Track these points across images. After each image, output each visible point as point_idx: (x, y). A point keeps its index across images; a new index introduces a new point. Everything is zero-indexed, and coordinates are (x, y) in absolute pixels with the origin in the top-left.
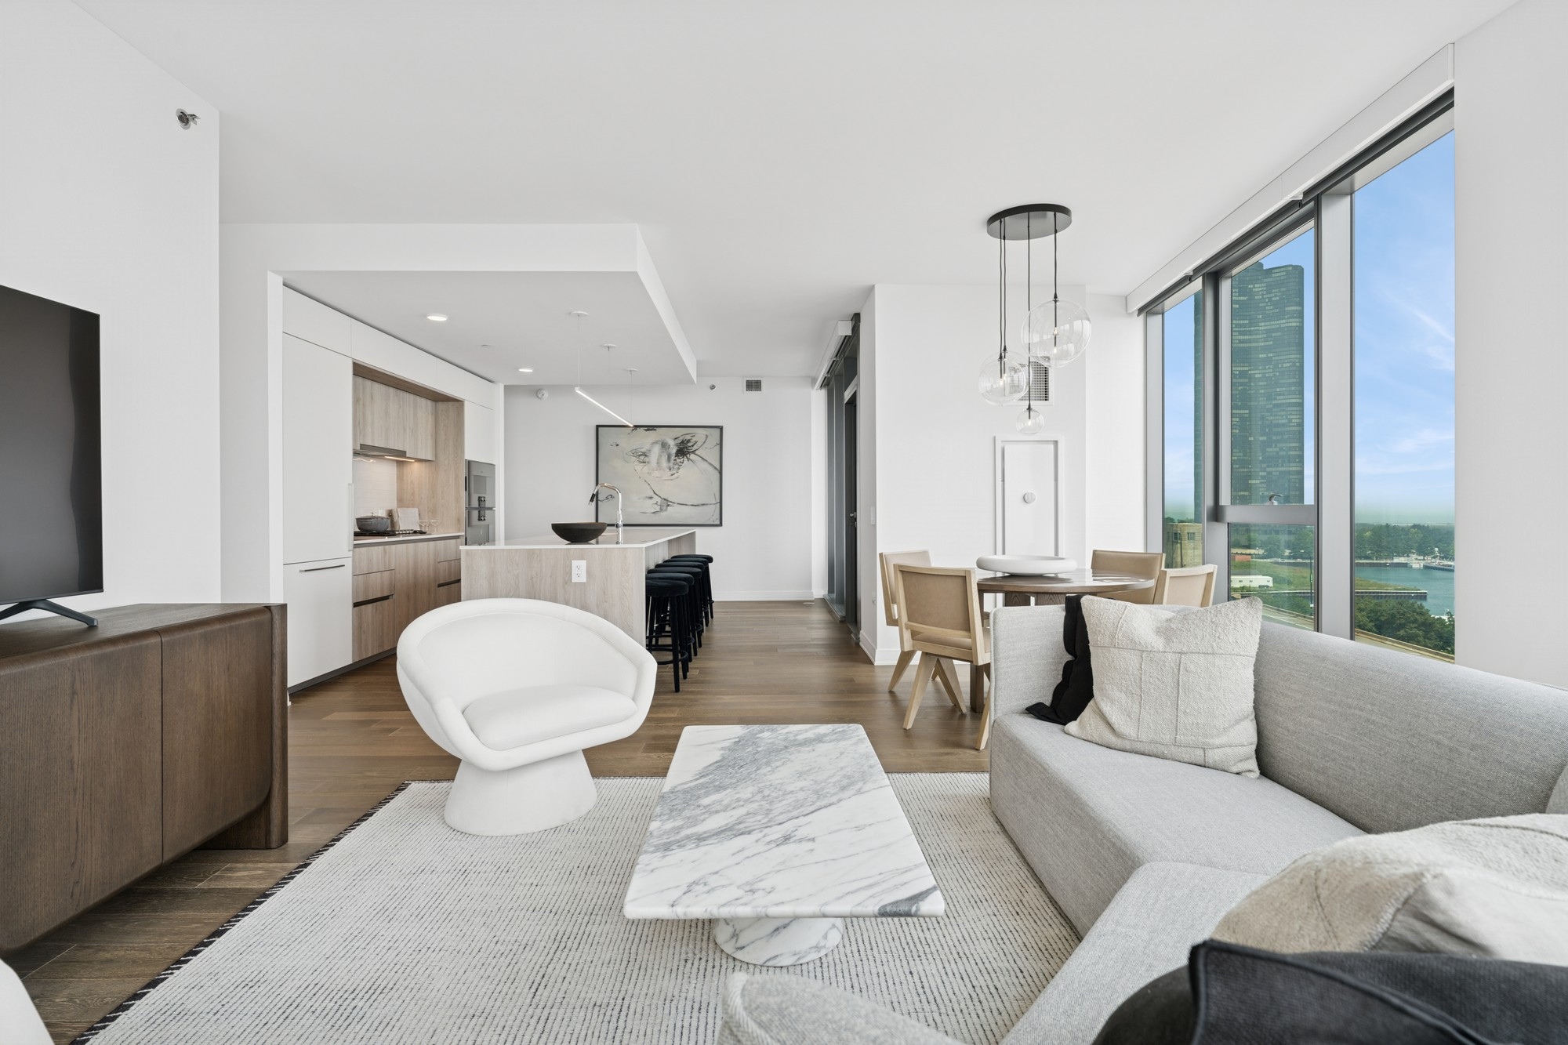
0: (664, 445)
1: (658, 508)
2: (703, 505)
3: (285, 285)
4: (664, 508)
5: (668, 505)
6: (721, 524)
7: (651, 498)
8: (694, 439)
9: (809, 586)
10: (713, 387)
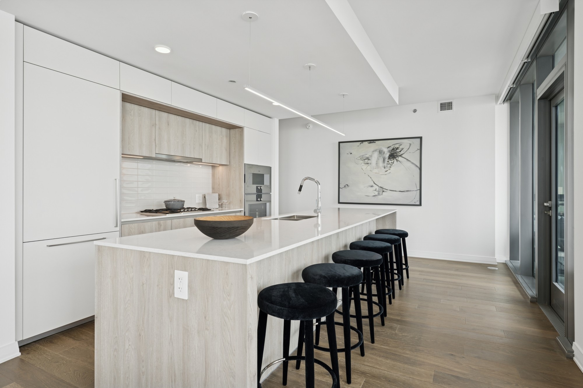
0: (381, 152)
1: (376, 193)
2: (407, 191)
3: (16, 21)
4: (381, 193)
5: (383, 191)
6: (420, 205)
7: (372, 186)
8: (401, 147)
9: (493, 254)
10: (415, 111)
